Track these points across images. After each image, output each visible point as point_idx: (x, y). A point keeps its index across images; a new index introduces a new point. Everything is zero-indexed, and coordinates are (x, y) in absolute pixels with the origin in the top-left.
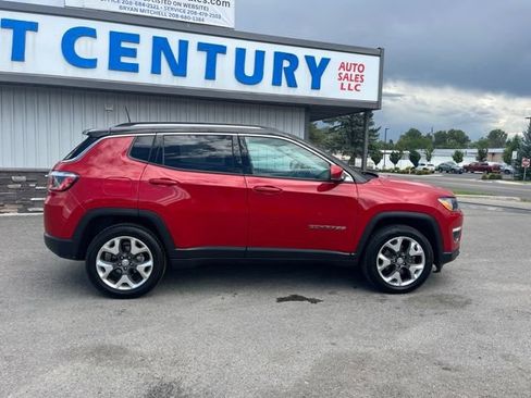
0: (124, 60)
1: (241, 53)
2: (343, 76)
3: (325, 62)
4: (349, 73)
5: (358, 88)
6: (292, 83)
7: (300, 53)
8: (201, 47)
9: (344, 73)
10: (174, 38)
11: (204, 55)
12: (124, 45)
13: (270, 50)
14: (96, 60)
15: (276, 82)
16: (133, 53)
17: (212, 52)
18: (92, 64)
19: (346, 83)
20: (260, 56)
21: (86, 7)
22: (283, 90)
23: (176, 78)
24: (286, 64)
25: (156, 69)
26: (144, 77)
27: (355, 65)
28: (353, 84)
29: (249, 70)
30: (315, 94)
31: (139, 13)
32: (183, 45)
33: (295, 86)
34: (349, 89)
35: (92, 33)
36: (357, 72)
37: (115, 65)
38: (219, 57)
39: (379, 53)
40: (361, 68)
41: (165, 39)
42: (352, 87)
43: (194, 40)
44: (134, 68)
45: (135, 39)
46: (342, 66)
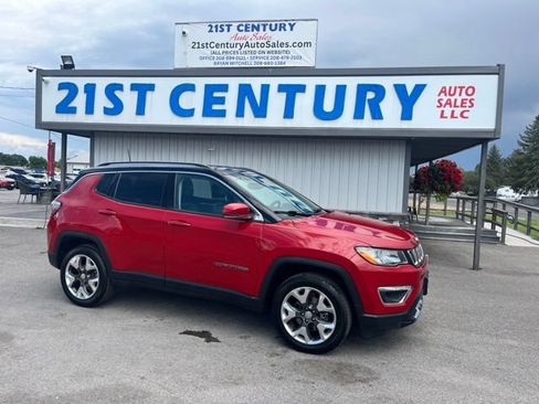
0: (215, 107)
1: (320, 90)
2: (443, 103)
3: (419, 89)
4: (453, 99)
5: (465, 114)
6: (377, 115)
7: (388, 83)
8: (281, 88)
9: (445, 98)
10: (256, 84)
11: (283, 96)
12: (216, 94)
13: (352, 83)
14: (193, 110)
15: (359, 115)
16: (222, 101)
17: (291, 92)
18: (190, 113)
19: (448, 111)
20: (341, 90)
21: (190, 66)
22: (367, 123)
23: (257, 119)
24: (370, 95)
25: (240, 113)
26: (230, 121)
27: (461, 88)
28: (458, 111)
29: (328, 106)
30: (406, 125)
31: (229, 66)
32: (265, 89)
33: (380, 117)
34: (452, 116)
35: (191, 88)
36: (464, 96)
37: (207, 112)
38: (298, 95)
39: (498, 71)
40: (470, 91)
41: (249, 86)
42: (457, 113)
43: (274, 82)
44: (222, 114)
45: (224, 88)
46: (443, 91)
